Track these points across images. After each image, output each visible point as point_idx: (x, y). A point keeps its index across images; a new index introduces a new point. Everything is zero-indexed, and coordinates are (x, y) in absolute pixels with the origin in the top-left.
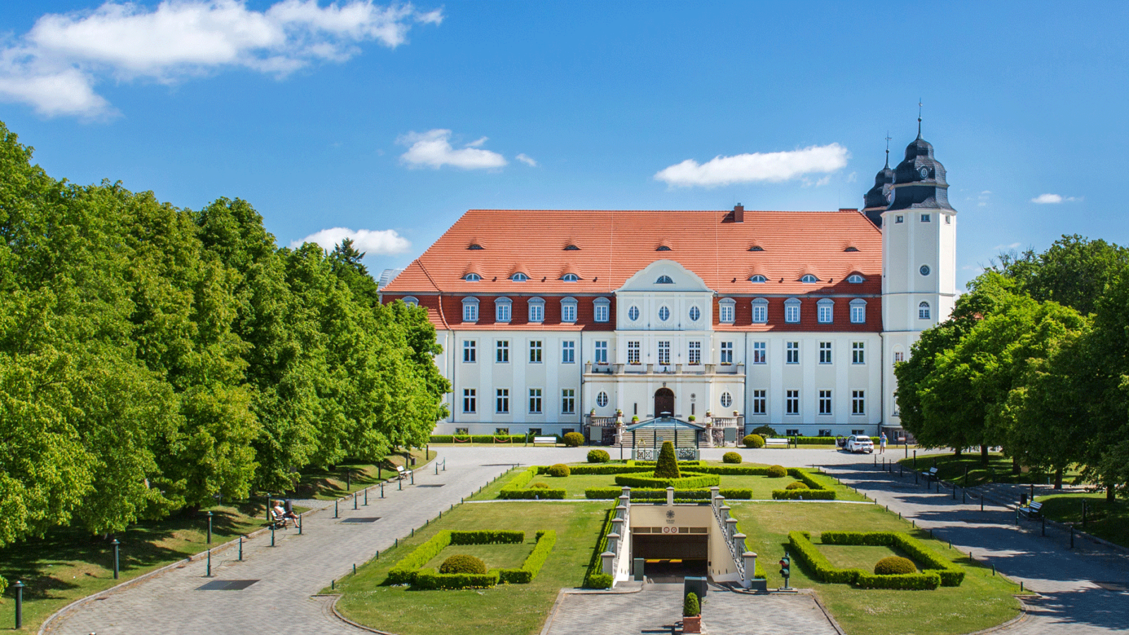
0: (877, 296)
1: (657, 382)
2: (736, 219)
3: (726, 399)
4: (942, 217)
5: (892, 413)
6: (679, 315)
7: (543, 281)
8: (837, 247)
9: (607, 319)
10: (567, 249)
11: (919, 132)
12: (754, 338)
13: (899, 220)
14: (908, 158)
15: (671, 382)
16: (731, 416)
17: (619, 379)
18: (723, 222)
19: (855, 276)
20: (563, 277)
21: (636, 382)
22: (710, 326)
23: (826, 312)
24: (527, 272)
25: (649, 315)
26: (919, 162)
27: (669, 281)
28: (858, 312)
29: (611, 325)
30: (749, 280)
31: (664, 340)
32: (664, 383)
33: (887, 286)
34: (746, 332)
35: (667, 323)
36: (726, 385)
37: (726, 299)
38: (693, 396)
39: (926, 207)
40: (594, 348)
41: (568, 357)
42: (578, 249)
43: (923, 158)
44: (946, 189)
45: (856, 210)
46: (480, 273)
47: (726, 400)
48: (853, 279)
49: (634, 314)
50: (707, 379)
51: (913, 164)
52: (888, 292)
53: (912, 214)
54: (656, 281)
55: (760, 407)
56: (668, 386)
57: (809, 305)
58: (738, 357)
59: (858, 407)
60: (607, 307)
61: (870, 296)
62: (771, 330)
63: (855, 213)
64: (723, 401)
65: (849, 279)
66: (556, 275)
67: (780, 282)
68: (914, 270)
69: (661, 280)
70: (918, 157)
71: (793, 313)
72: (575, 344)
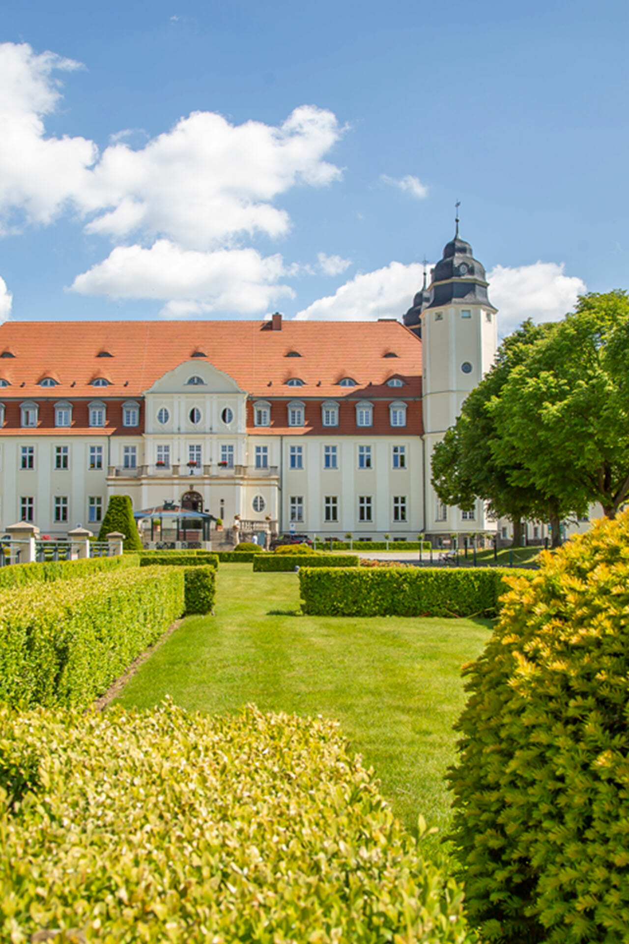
0: (418, 399)
1: (184, 484)
2: (274, 327)
3: (259, 503)
4: (483, 314)
5: (435, 519)
6: (210, 416)
7: (72, 386)
8: (377, 353)
9: (136, 424)
10: (99, 356)
11: (457, 232)
12: (289, 442)
13: (439, 317)
14: (446, 257)
15: (197, 484)
16: (264, 519)
17: (144, 481)
18: (262, 330)
19: (395, 381)
20: (95, 381)
21: (162, 484)
22: (244, 429)
23: (365, 415)
24: (55, 377)
25: (179, 417)
26: (457, 260)
27: (200, 381)
28: (399, 416)
29: (139, 430)
30: (285, 383)
31: (195, 443)
32: (191, 486)
33: (428, 387)
34: (282, 436)
35: (199, 425)
36: (258, 488)
37: (261, 402)
38: (222, 501)
39: (467, 303)
40: (123, 454)
41: (96, 464)
42: (111, 356)
43: (461, 255)
44: (486, 288)
45: (395, 320)
46: (9, 379)
47: (259, 505)
48: (393, 383)
49: (164, 416)
50: (237, 481)
51: (452, 261)
52: (429, 392)
53: (452, 310)
54: (186, 382)
55: (296, 516)
56: (195, 489)
57: (347, 406)
58: (273, 460)
59: (399, 514)
60: (137, 412)
61: (411, 399)
62: (307, 434)
63: (394, 323)
64: (255, 506)
65: (389, 383)
66: (86, 380)
67: (318, 385)
68: (455, 368)
69: (191, 381)
70: (456, 255)
71: (331, 417)
72: (103, 450)
